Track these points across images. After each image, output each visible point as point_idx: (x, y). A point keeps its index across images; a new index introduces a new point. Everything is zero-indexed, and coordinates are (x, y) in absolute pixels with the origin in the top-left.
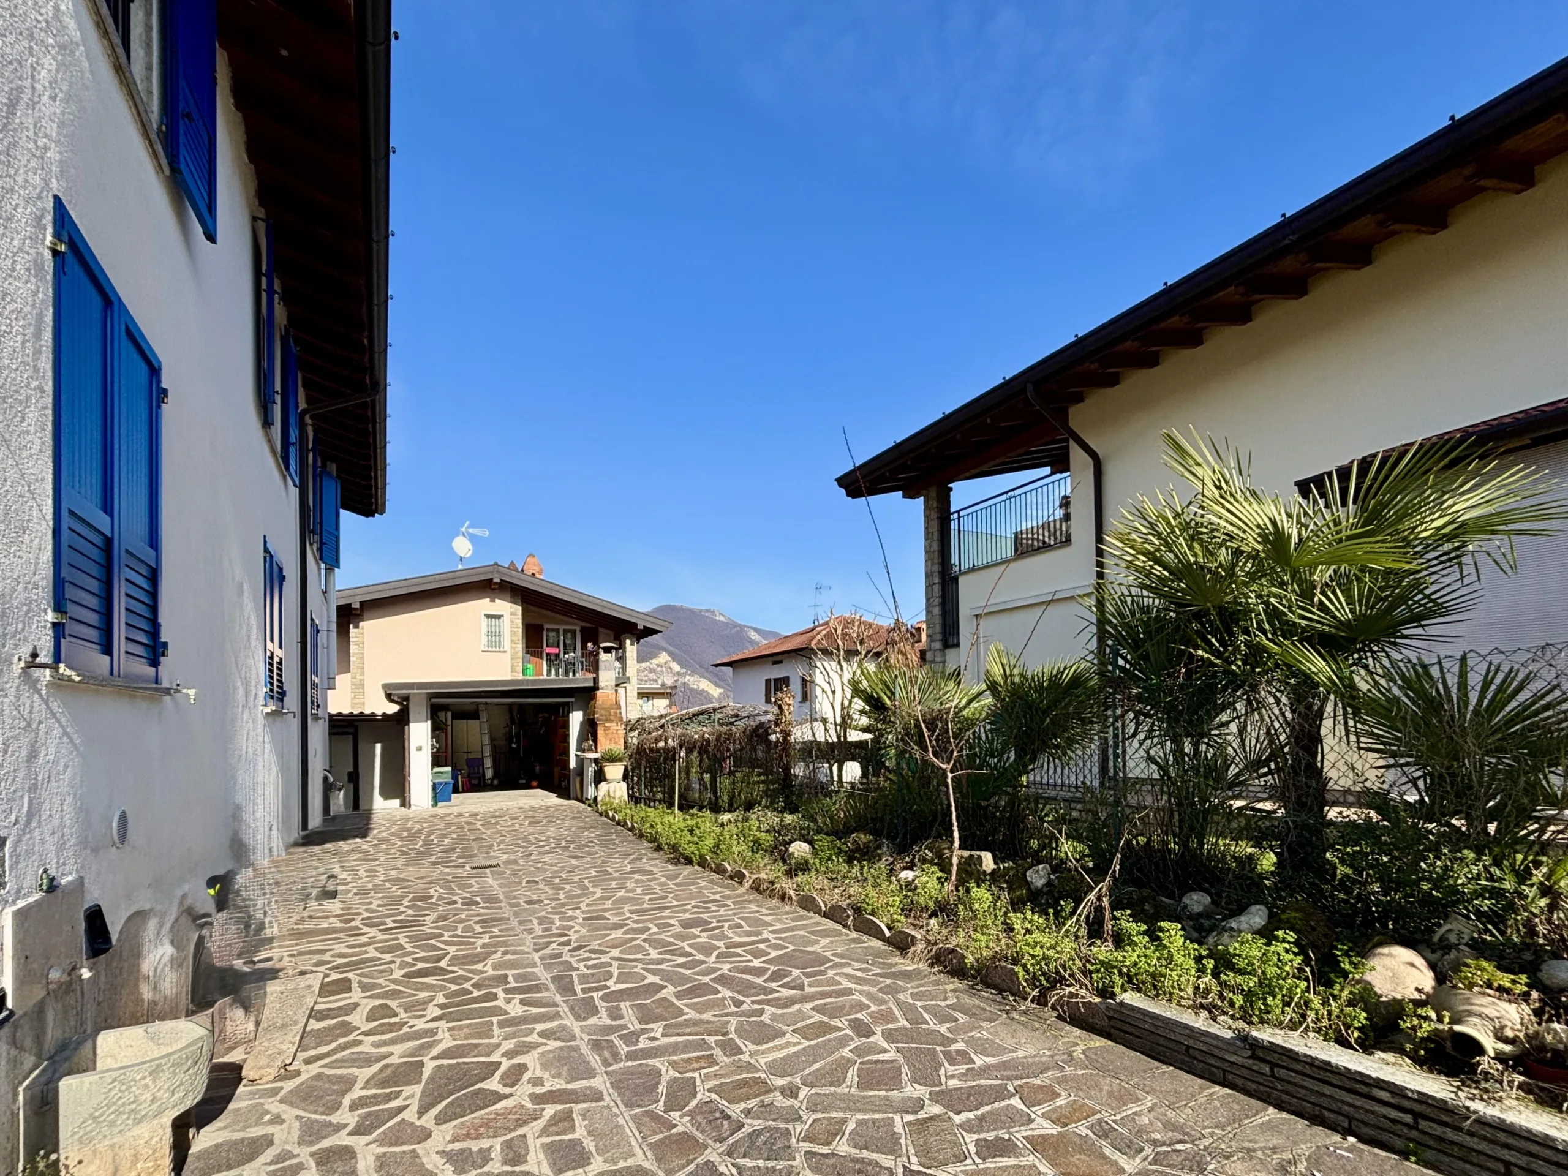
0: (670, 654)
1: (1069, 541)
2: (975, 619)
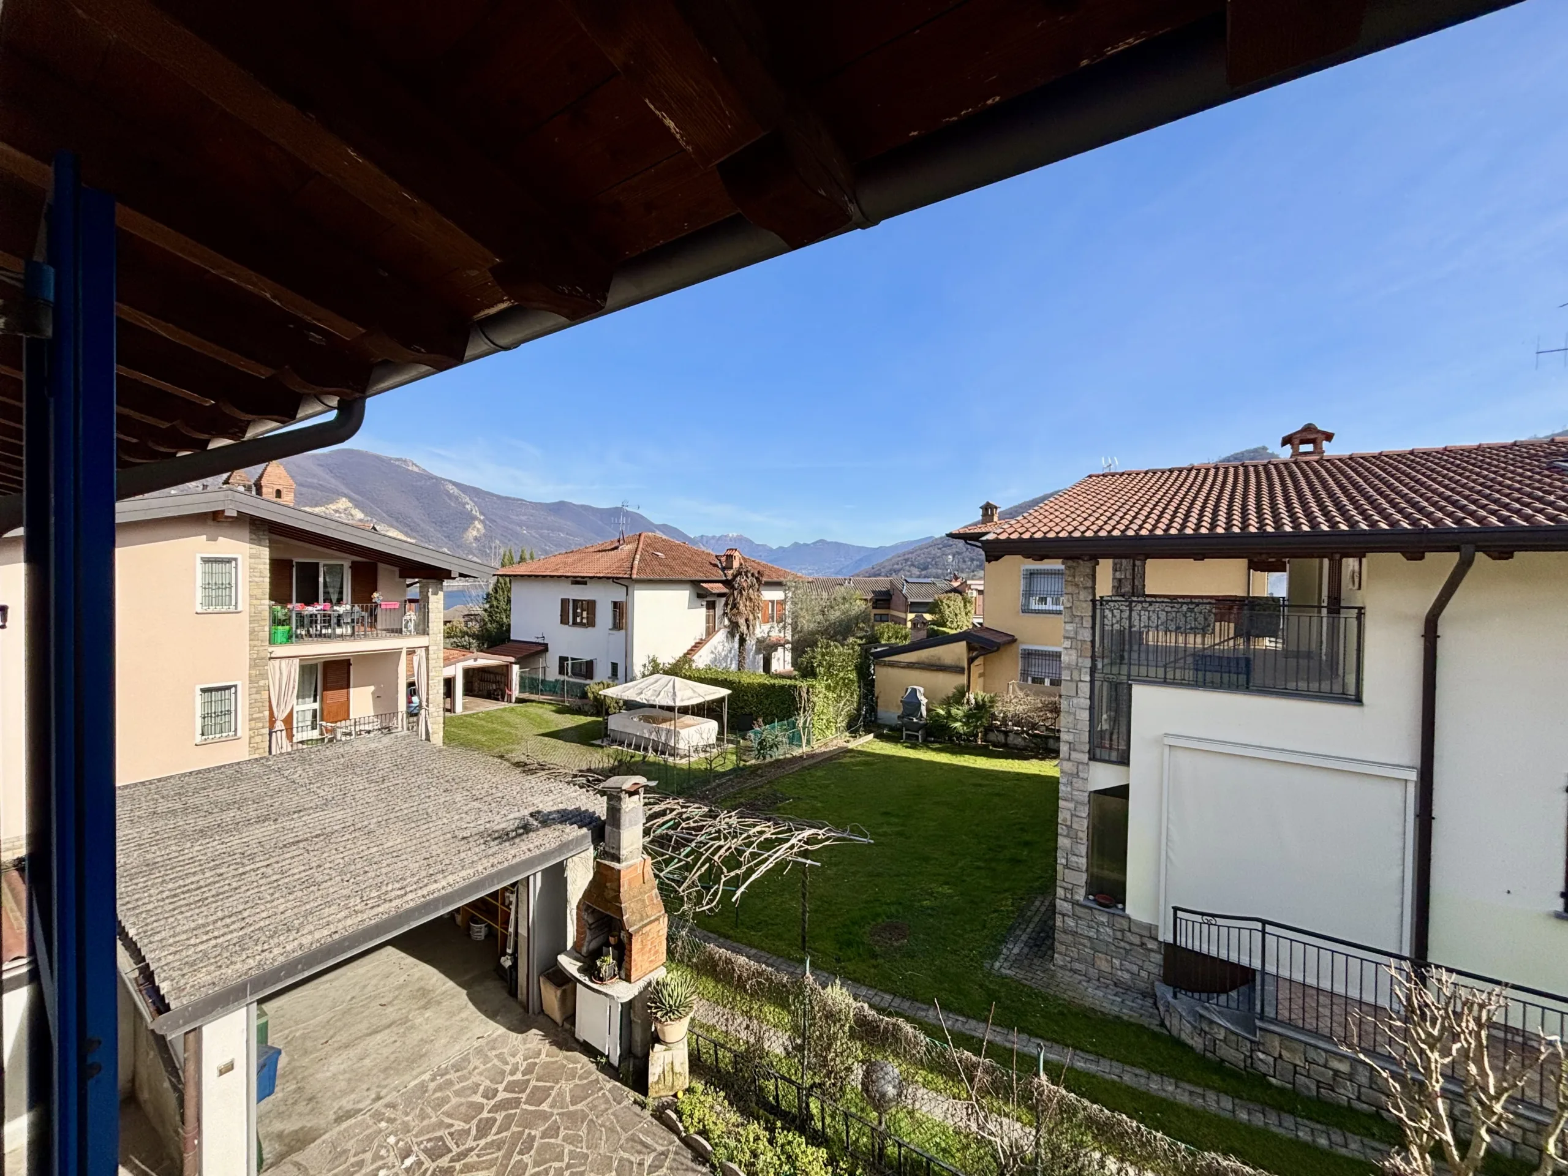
0: (351, 499)
1: (1358, 700)
2: (1167, 749)
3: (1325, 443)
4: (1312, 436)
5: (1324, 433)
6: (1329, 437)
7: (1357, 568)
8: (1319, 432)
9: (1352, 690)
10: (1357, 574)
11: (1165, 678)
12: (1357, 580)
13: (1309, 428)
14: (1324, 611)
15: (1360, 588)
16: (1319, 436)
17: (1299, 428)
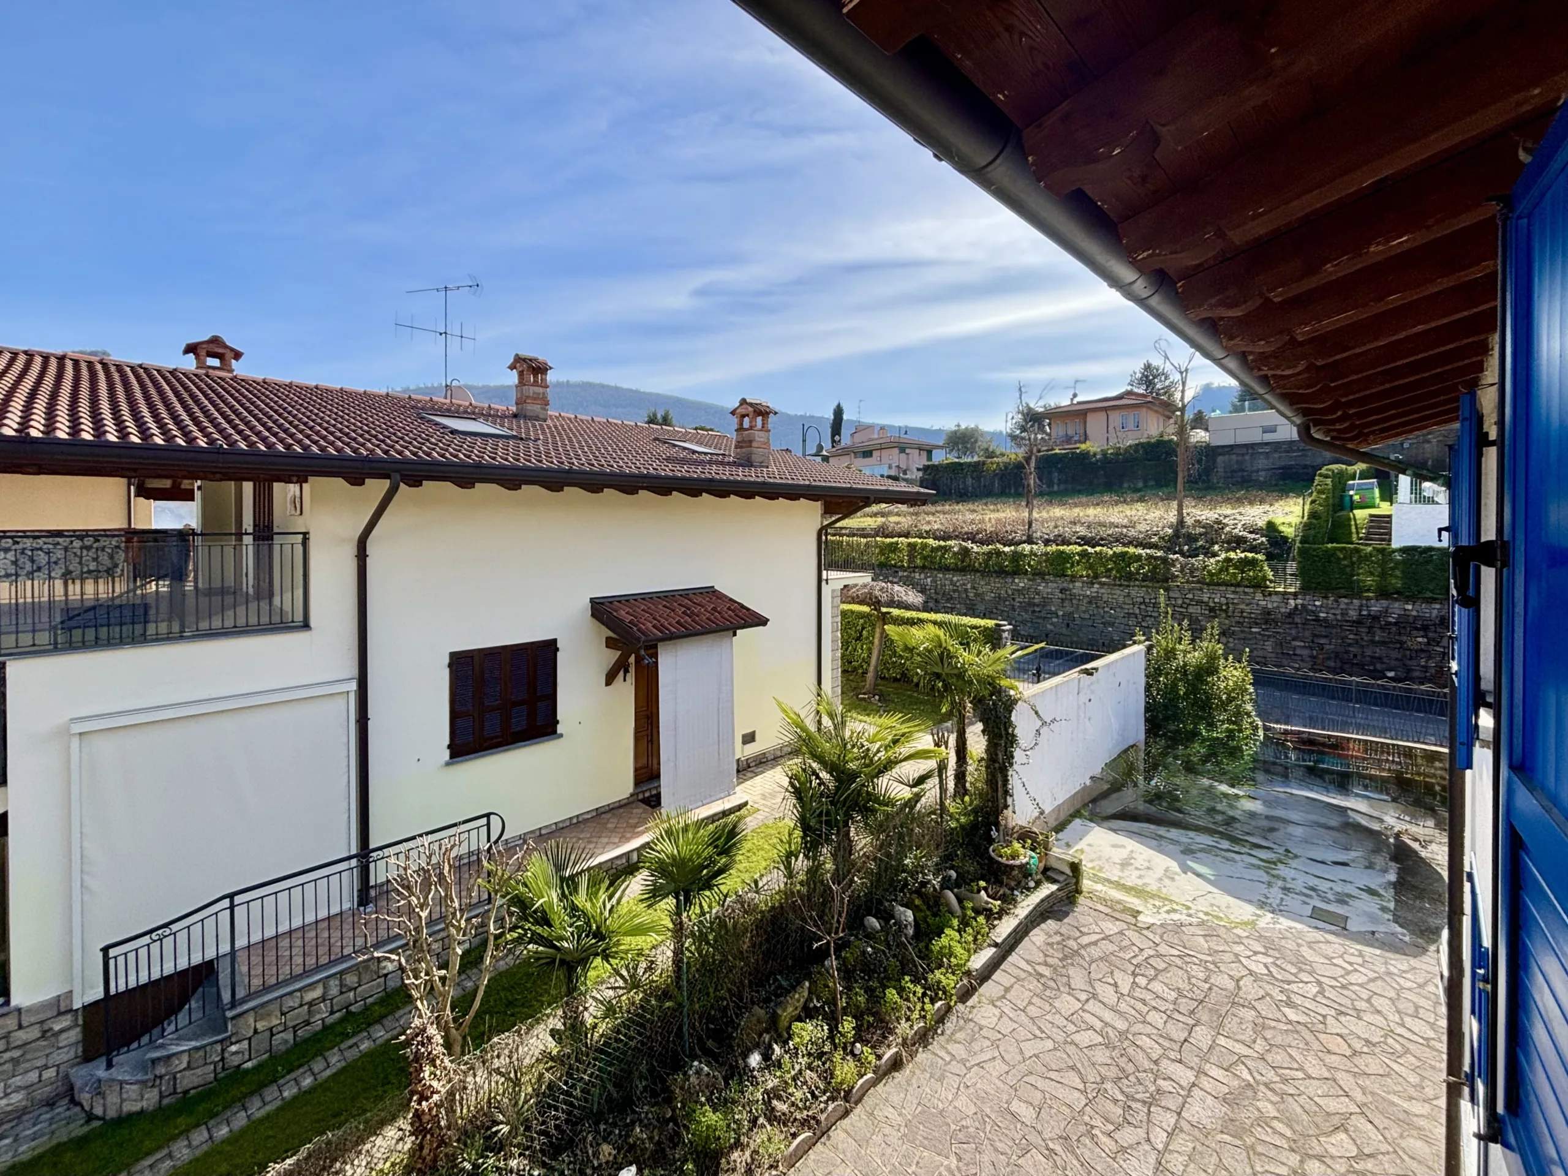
1: (306, 625)
2: (75, 742)
3: (233, 361)
4: (221, 351)
5: (232, 350)
6: (237, 355)
7: (298, 493)
8: (227, 347)
9: (299, 617)
10: (298, 500)
11: (56, 643)
12: (298, 506)
13: (215, 340)
14: (248, 540)
15: (301, 513)
16: (227, 352)
17: (206, 338)
